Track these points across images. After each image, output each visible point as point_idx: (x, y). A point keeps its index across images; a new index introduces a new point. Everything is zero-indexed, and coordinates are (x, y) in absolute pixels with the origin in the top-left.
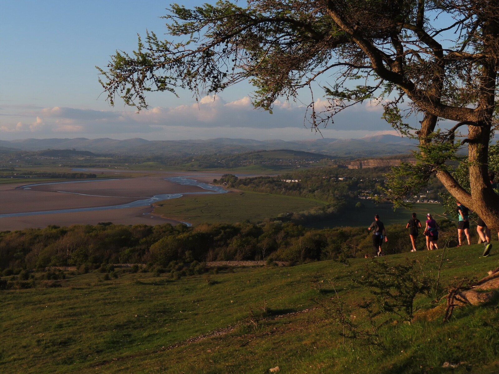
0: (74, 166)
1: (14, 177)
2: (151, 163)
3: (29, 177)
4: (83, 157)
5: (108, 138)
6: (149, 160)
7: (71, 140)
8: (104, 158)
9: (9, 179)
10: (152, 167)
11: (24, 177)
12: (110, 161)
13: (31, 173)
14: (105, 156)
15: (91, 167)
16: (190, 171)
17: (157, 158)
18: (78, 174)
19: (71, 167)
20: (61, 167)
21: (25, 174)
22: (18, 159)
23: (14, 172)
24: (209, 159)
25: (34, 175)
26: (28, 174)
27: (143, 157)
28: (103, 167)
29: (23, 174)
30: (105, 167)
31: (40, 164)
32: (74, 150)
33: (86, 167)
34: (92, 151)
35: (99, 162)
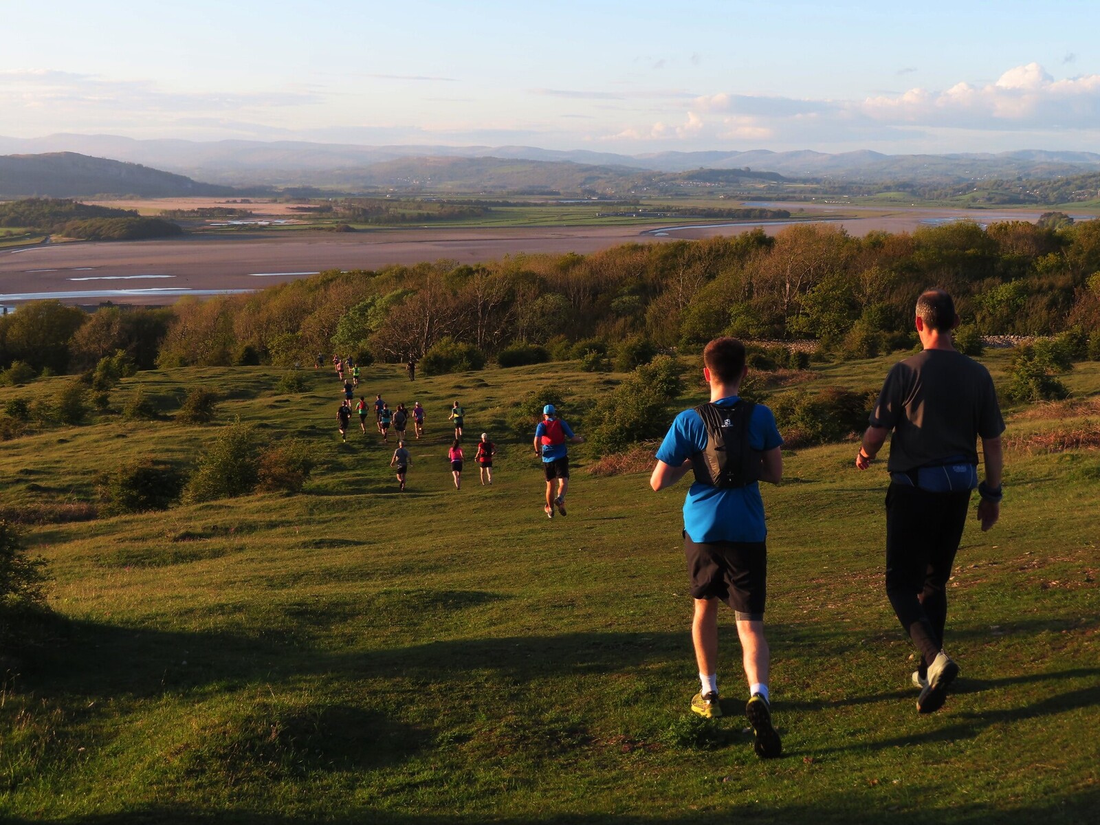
0: (748, 198)
1: (639, 215)
2: (892, 194)
3: (665, 216)
4: (763, 182)
5: (809, 151)
6: (888, 188)
7: (741, 153)
8: (803, 185)
9: (630, 218)
10: (895, 201)
11: (655, 216)
12: (814, 191)
13: (669, 209)
14: (805, 181)
15: (778, 200)
16: (970, 208)
17: (902, 186)
18: (756, 210)
19: (742, 199)
20: (724, 199)
21: (658, 210)
22: (646, 186)
23: (638, 207)
24: (1007, 187)
25: (674, 211)
26: (663, 210)
27: (877, 184)
28: (801, 200)
29: (654, 210)
30: (805, 200)
31: (686, 195)
32: (748, 169)
33: (769, 199)
34: (782, 174)
35: (794, 192)
